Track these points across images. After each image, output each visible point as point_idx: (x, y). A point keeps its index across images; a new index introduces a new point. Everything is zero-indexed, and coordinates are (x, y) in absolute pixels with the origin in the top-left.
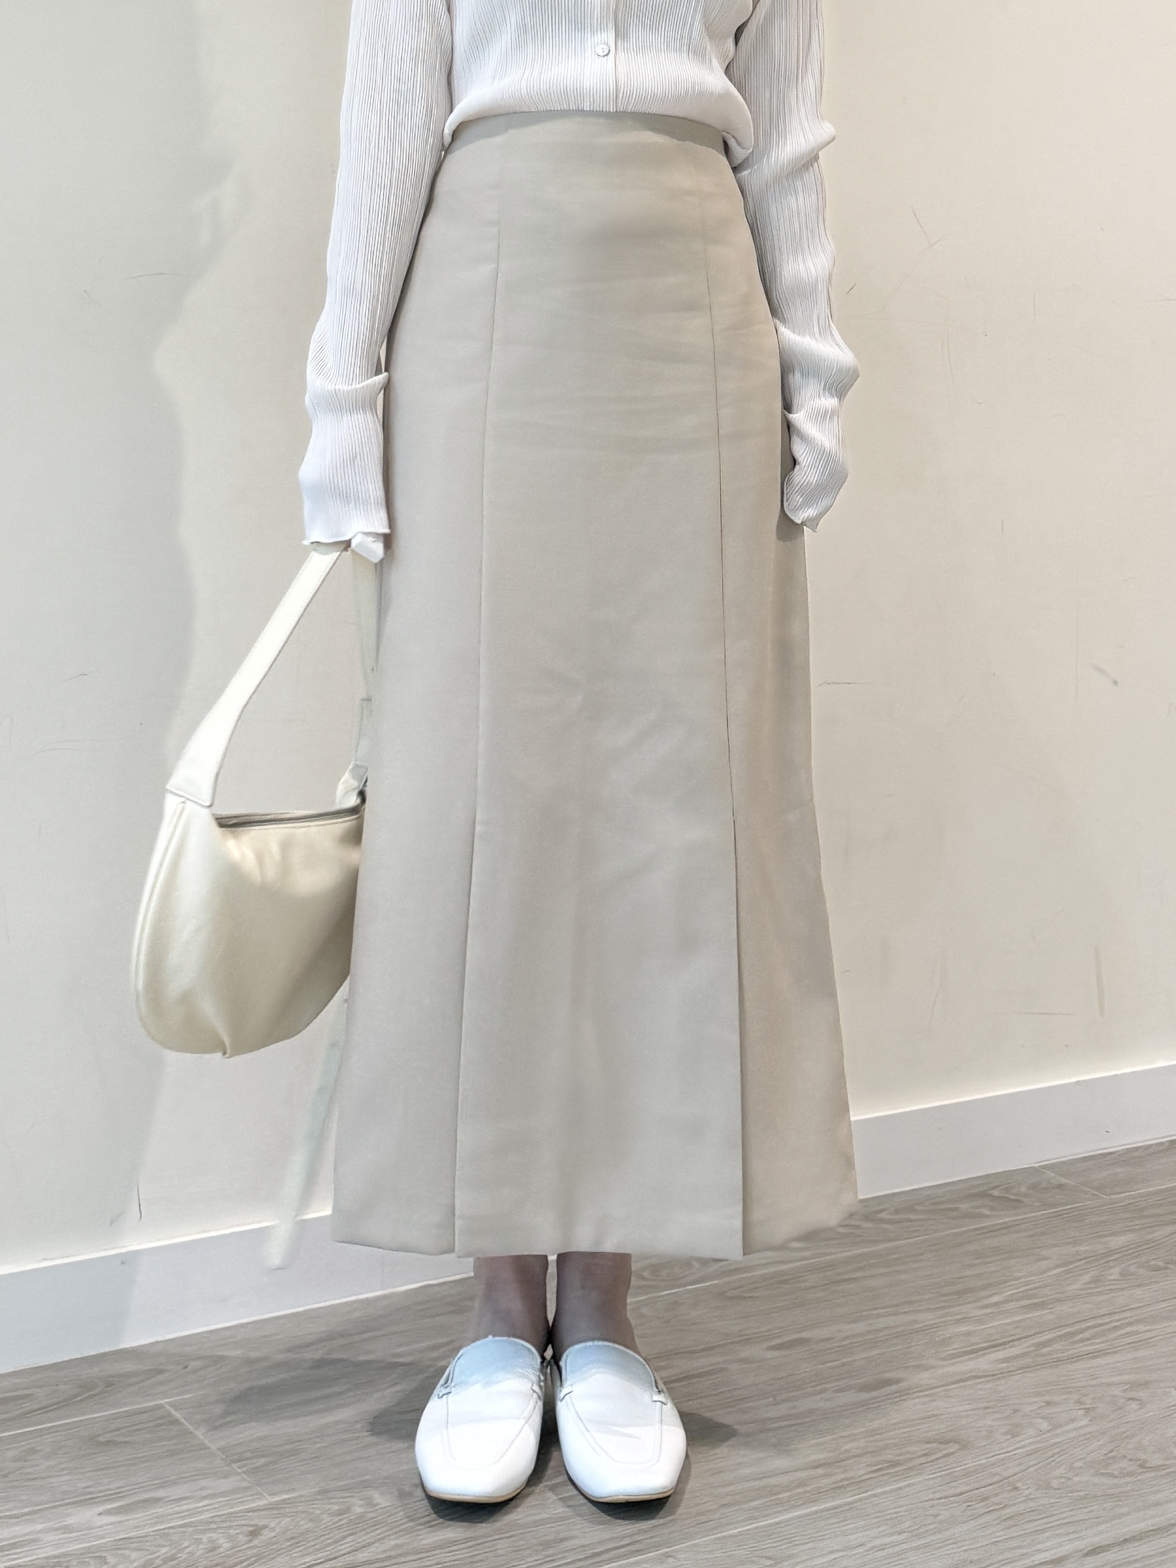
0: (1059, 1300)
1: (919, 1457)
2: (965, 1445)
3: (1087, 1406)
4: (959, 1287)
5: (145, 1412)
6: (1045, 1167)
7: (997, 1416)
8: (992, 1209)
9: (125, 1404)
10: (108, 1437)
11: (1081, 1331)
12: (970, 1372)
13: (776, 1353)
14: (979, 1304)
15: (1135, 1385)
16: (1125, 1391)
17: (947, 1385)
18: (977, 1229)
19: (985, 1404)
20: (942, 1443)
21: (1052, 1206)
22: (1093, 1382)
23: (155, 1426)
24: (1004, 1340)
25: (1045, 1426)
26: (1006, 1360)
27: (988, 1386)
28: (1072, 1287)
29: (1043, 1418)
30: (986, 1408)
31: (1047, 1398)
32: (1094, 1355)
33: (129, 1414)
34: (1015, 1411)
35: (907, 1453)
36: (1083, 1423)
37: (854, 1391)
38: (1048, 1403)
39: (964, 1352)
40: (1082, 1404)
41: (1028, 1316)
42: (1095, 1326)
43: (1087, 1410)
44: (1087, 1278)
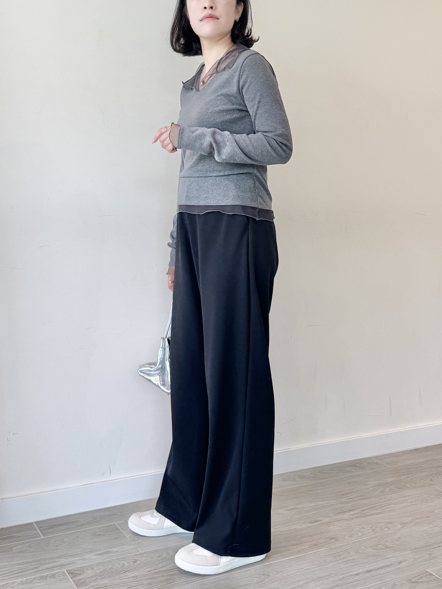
0: (370, 497)
1: (322, 543)
4: (342, 493)
6: (373, 457)
7: (347, 531)
8: (356, 470)
9: (105, 524)
10: (99, 533)
11: (375, 507)
12: (342, 518)
13: (287, 512)
14: (347, 498)
15: (388, 523)
16: (385, 524)
17: (334, 522)
19: (344, 528)
20: (330, 539)
21: (373, 469)
22: (376, 522)
23: (112, 530)
24: (352, 509)
25: (360, 534)
26: (353, 515)
27: (346, 522)
28: (374, 494)
29: (360, 532)
30: (345, 529)
31: (362, 526)
32: (379, 513)
33: (106, 527)
34: (353, 530)
36: (371, 534)
37: (308, 523)
39: (342, 512)
40: (372, 528)
41: (360, 502)
43: (373, 530)
44: (379, 491)
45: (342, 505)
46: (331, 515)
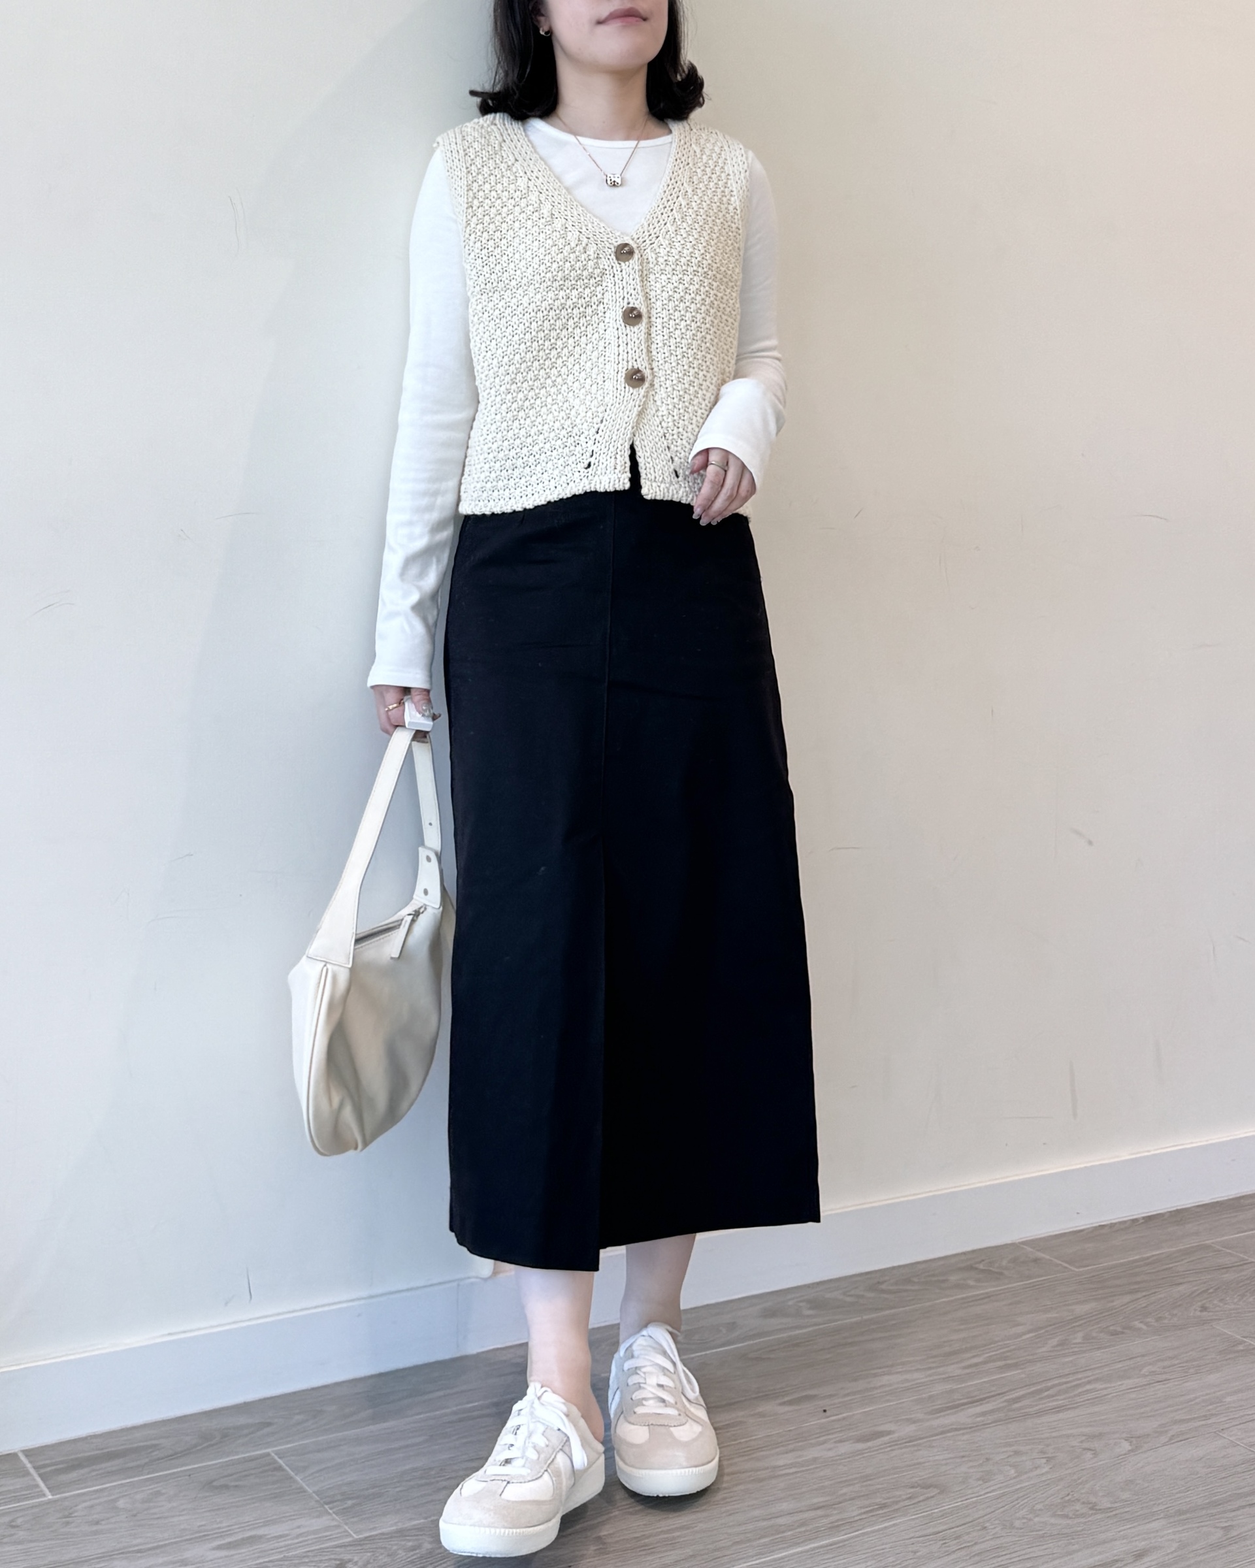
0: (1029, 1361)
1: (904, 1500)
2: (943, 1490)
3: (1050, 1455)
4: (947, 1349)
5: (253, 1460)
6: (1024, 1243)
7: (971, 1464)
8: (978, 1280)
9: (237, 1453)
10: (222, 1482)
11: (1048, 1389)
12: (951, 1425)
13: (787, 1408)
14: (963, 1364)
15: (1092, 1437)
16: (1082, 1442)
17: (932, 1436)
18: (963, 1298)
19: (962, 1454)
20: (923, 1488)
21: (1029, 1277)
22: (1054, 1434)
23: (262, 1472)
24: (982, 1397)
25: (1012, 1472)
26: (983, 1414)
27: (965, 1437)
28: (1040, 1350)
29: (1010, 1466)
30: (963, 1457)
31: (1014, 1448)
32: (1059, 1409)
33: (239, 1462)
34: (988, 1459)
35: (894, 1497)
36: (1044, 1470)
37: (851, 1442)
38: (1017, 1453)
39: (948, 1407)
40: (1044, 1453)
41: (1003, 1375)
42: (1060, 1384)
43: (1049, 1459)
44: (1055, 1341)
45: (948, 1387)
46: (920, 1416)
